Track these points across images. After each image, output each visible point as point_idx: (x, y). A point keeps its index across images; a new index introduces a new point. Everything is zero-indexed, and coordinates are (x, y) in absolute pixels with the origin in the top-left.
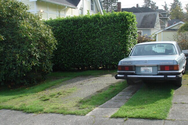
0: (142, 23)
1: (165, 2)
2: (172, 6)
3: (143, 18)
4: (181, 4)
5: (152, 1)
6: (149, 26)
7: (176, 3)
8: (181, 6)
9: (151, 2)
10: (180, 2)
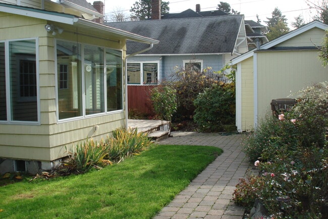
0: (202, 41)
1: (257, 17)
2: (269, 22)
3: (204, 29)
4: (286, 20)
5: (233, 10)
6: (220, 49)
7: (277, 18)
8: (286, 23)
9: (231, 12)
10: (284, 16)
